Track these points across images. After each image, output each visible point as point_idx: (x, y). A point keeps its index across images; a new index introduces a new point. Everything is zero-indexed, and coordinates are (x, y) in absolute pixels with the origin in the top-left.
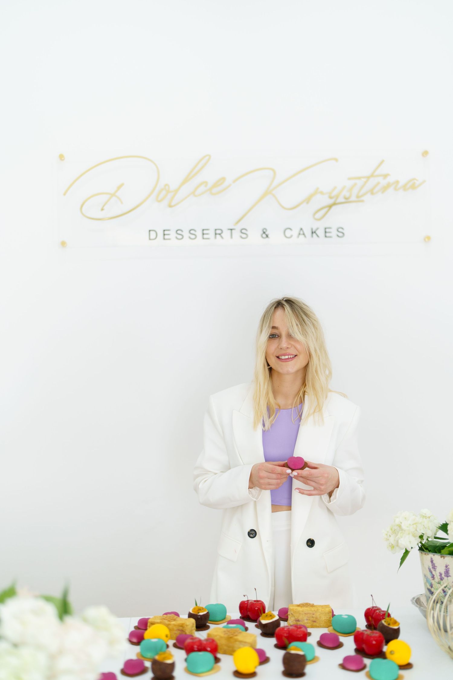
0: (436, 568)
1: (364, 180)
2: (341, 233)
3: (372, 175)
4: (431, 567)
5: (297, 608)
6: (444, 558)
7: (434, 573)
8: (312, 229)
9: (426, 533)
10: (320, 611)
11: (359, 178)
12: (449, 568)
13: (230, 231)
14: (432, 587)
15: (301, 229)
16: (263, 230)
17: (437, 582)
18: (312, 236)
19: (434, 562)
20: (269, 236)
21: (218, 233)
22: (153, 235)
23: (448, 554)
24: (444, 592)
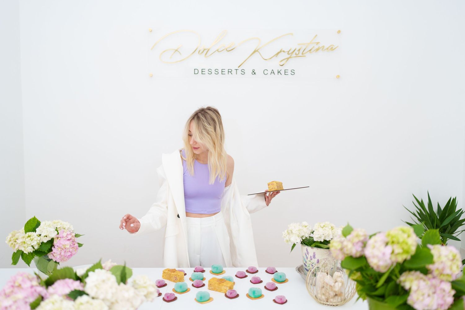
0: (309, 253)
2: (293, 73)
3: (311, 43)
4: (306, 253)
6: (313, 249)
7: (307, 256)
9: (305, 235)
11: (304, 44)
12: (315, 254)
13: (236, 70)
14: (306, 263)
15: (273, 70)
16: (253, 70)
17: (309, 260)
18: (278, 74)
19: (308, 250)
20: (256, 73)
21: (230, 71)
22: (196, 72)
23: (315, 247)
24: (312, 266)
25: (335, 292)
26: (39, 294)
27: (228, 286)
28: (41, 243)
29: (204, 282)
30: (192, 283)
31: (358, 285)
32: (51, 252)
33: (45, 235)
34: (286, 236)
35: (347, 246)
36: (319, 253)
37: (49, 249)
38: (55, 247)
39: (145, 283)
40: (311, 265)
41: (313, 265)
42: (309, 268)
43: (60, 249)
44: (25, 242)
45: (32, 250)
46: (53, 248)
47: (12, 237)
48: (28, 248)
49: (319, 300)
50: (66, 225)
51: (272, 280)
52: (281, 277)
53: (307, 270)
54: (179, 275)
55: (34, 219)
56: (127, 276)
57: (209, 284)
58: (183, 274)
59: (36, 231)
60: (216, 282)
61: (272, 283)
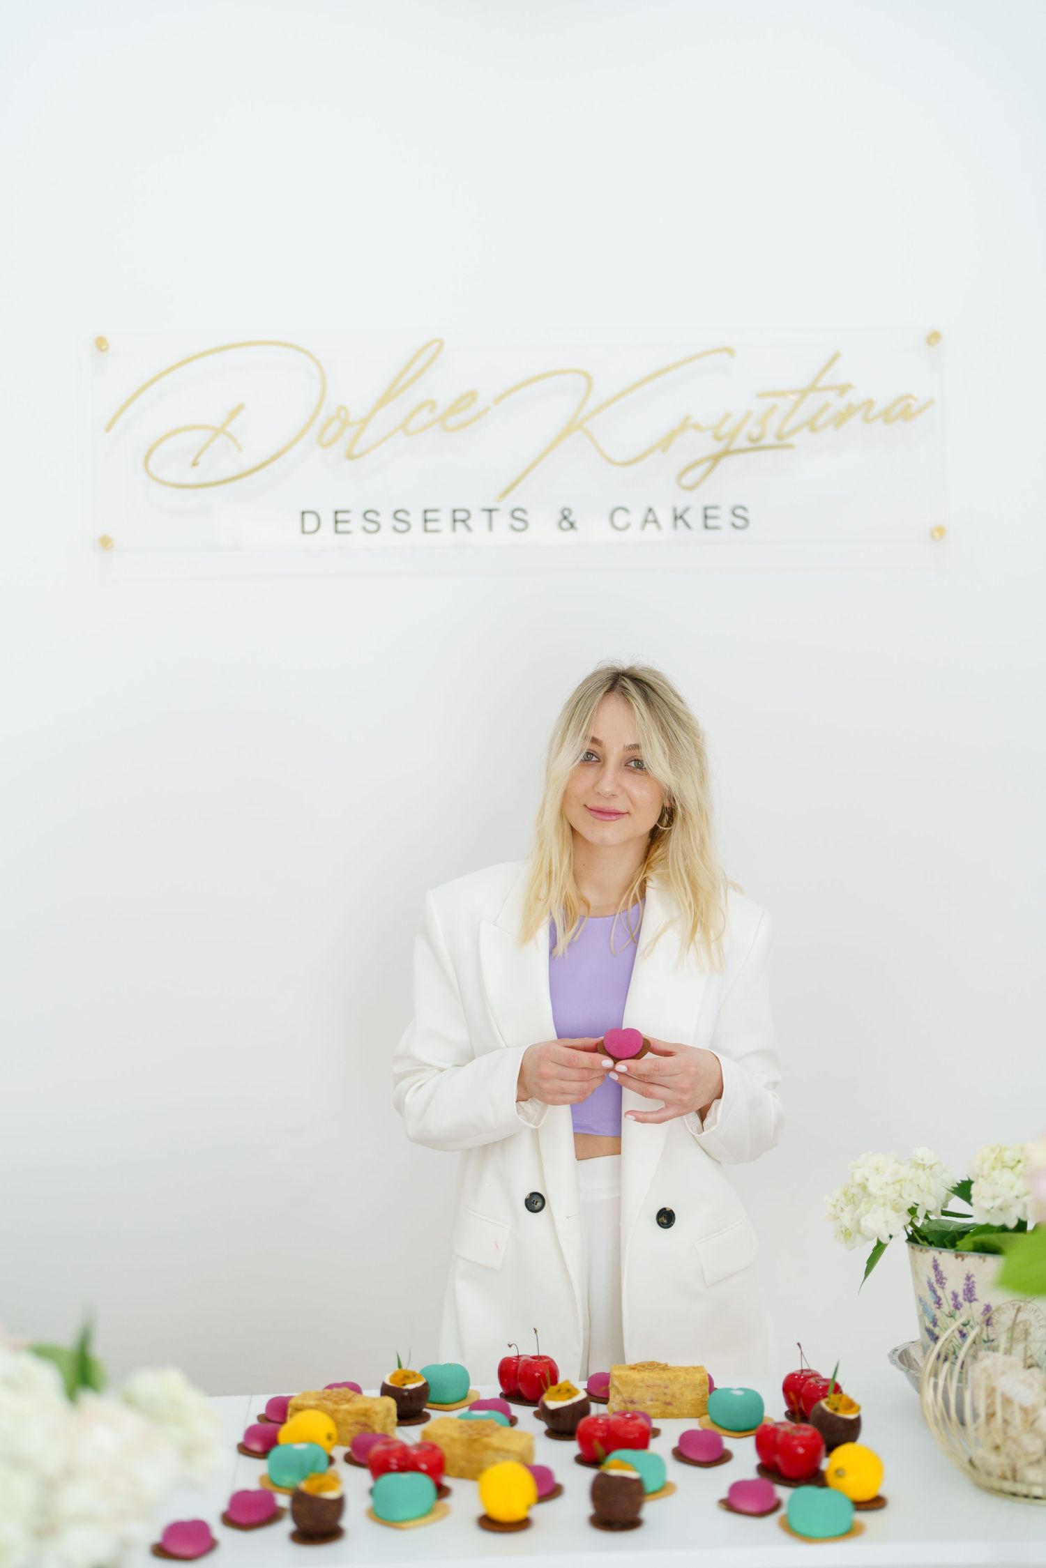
0: (944, 1281)
1: (793, 397)
2: (741, 519)
3: (813, 388)
4: (933, 1280)
5: (628, 1372)
6: (963, 1260)
7: (940, 1292)
8: (675, 510)
9: (923, 1203)
10: (682, 1379)
11: (782, 394)
12: (973, 1282)
13: (486, 514)
14: (935, 1325)
15: (650, 510)
16: (562, 512)
17: (947, 1313)
18: (675, 526)
19: (941, 1268)
20: (577, 525)
21: (460, 518)
22: (311, 522)
23: (972, 1250)
24: (964, 1334)
34: (842, 1211)
40: (957, 1333)
41: (968, 1331)
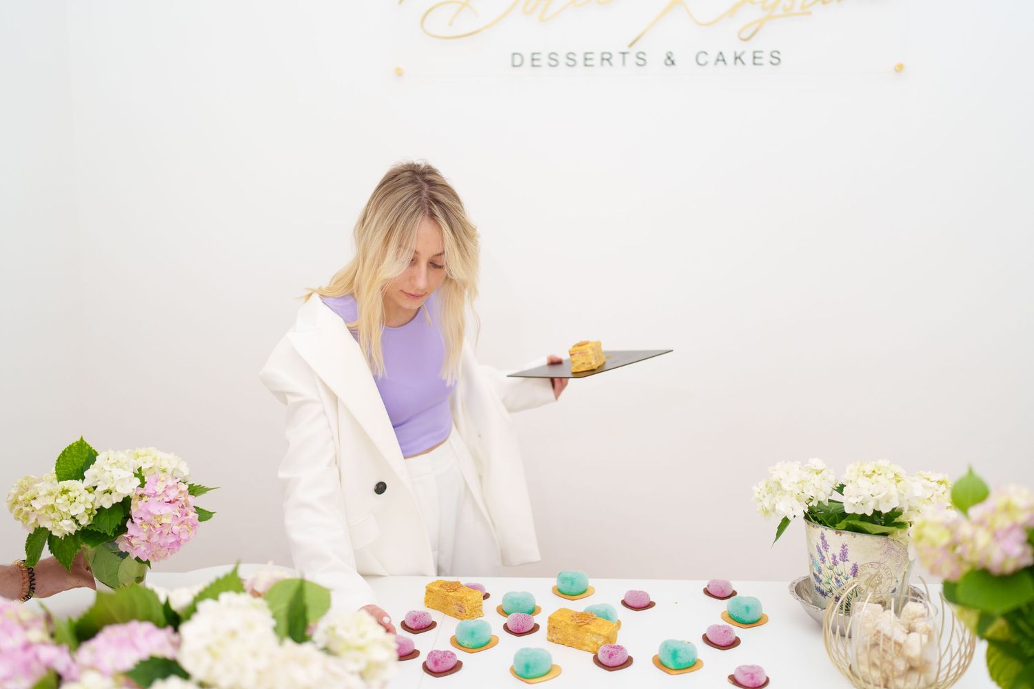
0: (827, 547)
2: (776, 59)
4: (821, 545)
6: (840, 535)
7: (824, 553)
8: (735, 53)
9: (817, 497)
12: (847, 549)
13: (621, 55)
14: (820, 573)
16: (667, 55)
17: (828, 566)
18: (735, 63)
19: (825, 539)
20: (675, 63)
21: (606, 59)
22: (518, 60)
23: (846, 529)
24: (838, 581)
25: (909, 660)
26: (49, 668)
27: (603, 633)
28: (97, 510)
29: (537, 619)
30: (504, 620)
31: (993, 650)
32: (125, 535)
33: (106, 488)
34: (764, 497)
35: (973, 539)
36: (861, 547)
37: (118, 526)
38: (134, 520)
39: (362, 636)
40: (834, 580)
41: (841, 578)
42: (829, 587)
43: (146, 528)
44: (55, 505)
45: (72, 528)
46: (129, 524)
47: (22, 493)
48: (61, 524)
49: (861, 681)
50: (169, 461)
51: (723, 618)
52: (747, 609)
53: (822, 593)
54: (469, 598)
55: (81, 444)
56: (311, 615)
57: (549, 627)
58: (480, 595)
59: (83, 478)
60: (569, 622)
61: (723, 626)
